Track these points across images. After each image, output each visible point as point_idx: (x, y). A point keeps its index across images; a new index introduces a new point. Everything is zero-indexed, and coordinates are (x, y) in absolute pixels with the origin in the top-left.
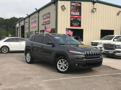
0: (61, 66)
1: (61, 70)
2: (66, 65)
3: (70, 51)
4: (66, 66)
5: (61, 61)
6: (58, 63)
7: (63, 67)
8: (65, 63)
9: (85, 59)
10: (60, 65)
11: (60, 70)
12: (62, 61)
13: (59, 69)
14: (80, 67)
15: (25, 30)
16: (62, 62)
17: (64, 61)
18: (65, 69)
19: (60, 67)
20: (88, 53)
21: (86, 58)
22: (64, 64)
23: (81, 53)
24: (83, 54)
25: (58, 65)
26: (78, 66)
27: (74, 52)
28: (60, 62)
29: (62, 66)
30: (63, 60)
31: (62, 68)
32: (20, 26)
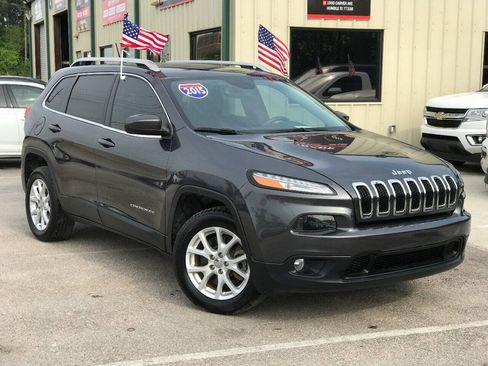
0: (207, 271)
1: (208, 292)
2: (240, 265)
3: (259, 177)
4: (235, 268)
5: (208, 238)
6: (192, 248)
7: (223, 278)
8: (232, 252)
9: (352, 233)
10: (201, 261)
11: (203, 292)
12: (212, 240)
13: (197, 286)
14: (321, 277)
15: (74, 39)
16: (214, 245)
17: (226, 239)
18: (230, 285)
19: (201, 275)
20: (374, 193)
21: (360, 224)
22: (226, 259)
23: (327, 190)
24: (344, 196)
25: (190, 265)
26: (306, 271)
27: (284, 183)
28: (201, 247)
29: (216, 270)
30: (218, 230)
31: (212, 282)
32: (52, 13)
